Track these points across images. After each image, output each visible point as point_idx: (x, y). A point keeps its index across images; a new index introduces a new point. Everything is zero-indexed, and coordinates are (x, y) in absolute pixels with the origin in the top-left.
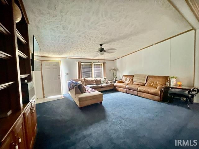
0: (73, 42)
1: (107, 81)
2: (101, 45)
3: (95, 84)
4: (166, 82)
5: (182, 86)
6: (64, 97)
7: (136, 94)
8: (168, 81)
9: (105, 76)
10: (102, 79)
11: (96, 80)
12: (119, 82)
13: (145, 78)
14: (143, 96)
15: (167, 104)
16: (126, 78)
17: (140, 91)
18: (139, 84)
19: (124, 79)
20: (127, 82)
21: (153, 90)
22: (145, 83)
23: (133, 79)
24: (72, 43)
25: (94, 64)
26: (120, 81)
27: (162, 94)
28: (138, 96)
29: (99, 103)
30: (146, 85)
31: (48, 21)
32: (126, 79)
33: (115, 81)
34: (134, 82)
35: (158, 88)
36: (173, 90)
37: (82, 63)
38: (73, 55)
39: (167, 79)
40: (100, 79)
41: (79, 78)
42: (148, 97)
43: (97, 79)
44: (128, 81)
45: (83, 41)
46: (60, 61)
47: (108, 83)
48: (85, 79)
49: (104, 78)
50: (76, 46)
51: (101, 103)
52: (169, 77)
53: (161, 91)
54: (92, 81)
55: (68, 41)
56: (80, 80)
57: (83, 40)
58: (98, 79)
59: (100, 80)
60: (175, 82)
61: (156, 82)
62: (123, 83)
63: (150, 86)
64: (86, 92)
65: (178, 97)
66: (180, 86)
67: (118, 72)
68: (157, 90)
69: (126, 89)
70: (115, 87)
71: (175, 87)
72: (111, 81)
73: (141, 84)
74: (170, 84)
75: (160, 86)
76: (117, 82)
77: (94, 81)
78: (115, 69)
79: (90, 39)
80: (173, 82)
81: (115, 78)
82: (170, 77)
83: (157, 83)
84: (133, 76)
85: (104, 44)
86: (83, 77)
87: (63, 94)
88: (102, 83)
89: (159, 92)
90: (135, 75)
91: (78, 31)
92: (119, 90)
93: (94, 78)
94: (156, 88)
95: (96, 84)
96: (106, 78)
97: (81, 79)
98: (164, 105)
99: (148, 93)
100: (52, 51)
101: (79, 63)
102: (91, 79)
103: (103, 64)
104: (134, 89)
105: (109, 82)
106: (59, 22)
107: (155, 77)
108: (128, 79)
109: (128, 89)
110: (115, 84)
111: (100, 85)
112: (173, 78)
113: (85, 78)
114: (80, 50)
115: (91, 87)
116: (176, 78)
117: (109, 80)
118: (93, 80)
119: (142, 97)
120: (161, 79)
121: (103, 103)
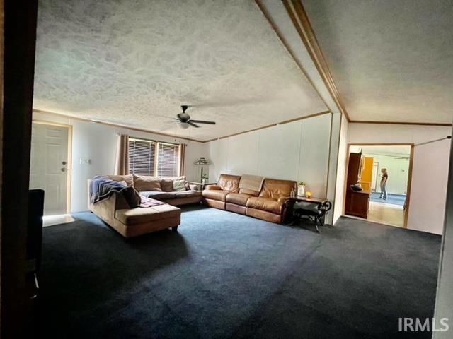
0: (122, 90)
1: (187, 184)
2: (185, 108)
3: (158, 189)
4: (291, 190)
5: (312, 198)
6: (74, 218)
7: (243, 211)
8: (294, 189)
9: (182, 173)
10: (177, 179)
11: (163, 181)
12: (212, 189)
13: (259, 182)
14: (255, 215)
15: (290, 228)
16: (225, 180)
17: (250, 207)
18: (250, 193)
19: (221, 183)
20: (227, 189)
21: (271, 204)
22: (260, 193)
23: (238, 184)
24: (119, 92)
25: (160, 145)
26: (215, 185)
27: (285, 210)
28: (245, 215)
29: (171, 228)
30: (261, 195)
31: (74, 34)
32: (226, 183)
33: (205, 185)
34: (241, 190)
35: (279, 200)
36: (300, 204)
37: (130, 139)
38: (110, 118)
39: (292, 185)
40: (172, 179)
41: (121, 172)
42: (263, 217)
43: (164, 178)
44: (231, 188)
45: (146, 93)
46: (72, 126)
47: (188, 189)
48: (135, 178)
49: (181, 178)
50: (126, 100)
51: (175, 228)
52: (296, 182)
53: (284, 206)
54: (153, 183)
55: (108, 85)
56: (123, 179)
57: (147, 91)
58: (168, 179)
59: (172, 182)
60: (303, 192)
61: (277, 192)
62: (220, 189)
63: (268, 197)
64: (142, 205)
65: (306, 217)
66: (309, 197)
67: (210, 166)
68: (277, 203)
69: (226, 202)
70: (204, 197)
71: (303, 199)
72: (195, 186)
73: (253, 193)
74: (296, 195)
75: (283, 197)
76: (207, 187)
77: (158, 184)
78: (204, 162)
79: (164, 92)
80: (301, 191)
81: (204, 180)
82: (298, 184)
83: (279, 192)
84: (240, 177)
85: (190, 106)
86: (131, 173)
87: (72, 211)
88: (175, 188)
89: (281, 207)
90: (244, 175)
91: (141, 71)
92: (212, 205)
93: (156, 177)
94: (277, 200)
95: (163, 191)
96: (185, 179)
97: (124, 176)
98: (286, 229)
99: (263, 209)
100: (54, 97)
101: (123, 136)
102: (150, 177)
103: (180, 147)
104: (240, 201)
105: (192, 186)
106: (104, 43)
107: (276, 181)
108: (230, 182)
109: (230, 201)
110: (204, 192)
111: (173, 193)
112: (301, 184)
113: (137, 175)
114: (132, 108)
115: (151, 197)
116: (305, 185)
117: (192, 184)
118: (156, 181)
119: (252, 217)
120: (284, 186)
121: (180, 229)
